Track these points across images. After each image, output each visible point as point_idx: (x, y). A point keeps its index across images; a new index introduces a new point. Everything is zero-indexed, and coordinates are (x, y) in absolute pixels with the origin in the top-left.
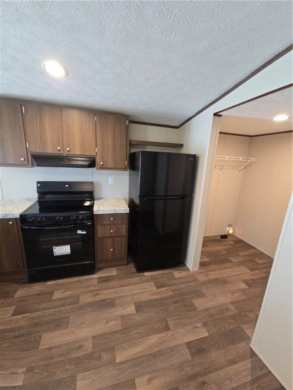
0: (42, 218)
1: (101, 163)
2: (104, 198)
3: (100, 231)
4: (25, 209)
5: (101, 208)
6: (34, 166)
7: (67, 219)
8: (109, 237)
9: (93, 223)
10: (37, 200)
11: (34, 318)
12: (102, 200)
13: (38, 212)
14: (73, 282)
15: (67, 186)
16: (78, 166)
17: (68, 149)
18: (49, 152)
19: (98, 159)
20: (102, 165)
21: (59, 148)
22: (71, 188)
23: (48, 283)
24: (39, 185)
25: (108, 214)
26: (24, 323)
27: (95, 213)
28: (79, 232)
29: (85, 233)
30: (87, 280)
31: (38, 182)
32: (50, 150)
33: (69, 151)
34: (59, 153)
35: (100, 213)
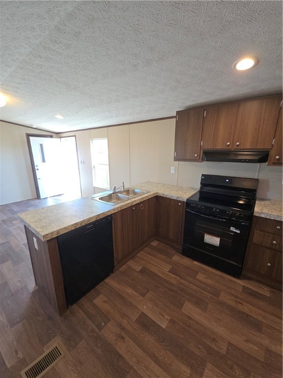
0: (201, 206)
1: (277, 157)
2: (269, 200)
3: (257, 237)
4: (190, 195)
5: (265, 211)
6: (203, 161)
7: (223, 212)
8: (268, 248)
9: (250, 224)
10: (199, 190)
11: (181, 284)
12: (267, 202)
13: (198, 200)
14: (216, 274)
15: (227, 181)
16: (245, 161)
17: (238, 143)
18: (219, 148)
19: (272, 153)
20: (278, 159)
21: (228, 143)
22: (231, 183)
23: (195, 263)
24: (203, 177)
25: (274, 220)
26: (175, 283)
27: (256, 214)
28: (232, 229)
29: (239, 232)
30: (230, 280)
31: (203, 175)
32: (219, 146)
33: (238, 146)
34: (228, 148)
35: (263, 216)
